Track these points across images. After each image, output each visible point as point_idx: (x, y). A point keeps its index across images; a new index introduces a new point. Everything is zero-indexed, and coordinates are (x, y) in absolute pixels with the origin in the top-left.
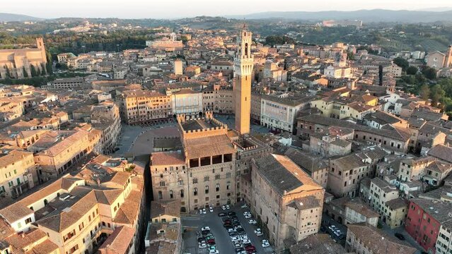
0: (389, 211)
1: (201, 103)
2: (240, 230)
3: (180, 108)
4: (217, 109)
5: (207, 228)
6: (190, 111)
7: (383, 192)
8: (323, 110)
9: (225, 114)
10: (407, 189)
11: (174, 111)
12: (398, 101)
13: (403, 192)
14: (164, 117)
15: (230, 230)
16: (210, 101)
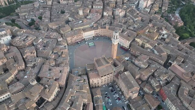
0: (156, 88)
1: (94, 33)
2: (115, 92)
3: (86, 37)
4: (100, 35)
5: (107, 93)
6: (90, 37)
7: (155, 83)
8: (139, 42)
9: (103, 36)
10: (161, 83)
11: (84, 38)
12: (166, 34)
13: (160, 83)
14: (81, 40)
15: (113, 93)
16: (97, 32)
